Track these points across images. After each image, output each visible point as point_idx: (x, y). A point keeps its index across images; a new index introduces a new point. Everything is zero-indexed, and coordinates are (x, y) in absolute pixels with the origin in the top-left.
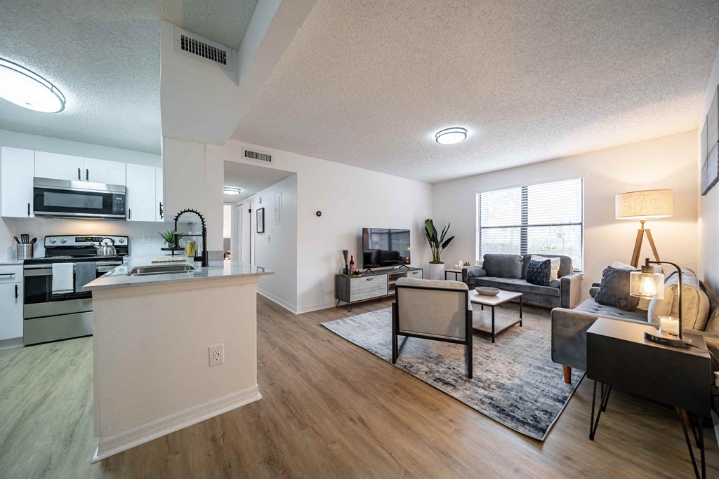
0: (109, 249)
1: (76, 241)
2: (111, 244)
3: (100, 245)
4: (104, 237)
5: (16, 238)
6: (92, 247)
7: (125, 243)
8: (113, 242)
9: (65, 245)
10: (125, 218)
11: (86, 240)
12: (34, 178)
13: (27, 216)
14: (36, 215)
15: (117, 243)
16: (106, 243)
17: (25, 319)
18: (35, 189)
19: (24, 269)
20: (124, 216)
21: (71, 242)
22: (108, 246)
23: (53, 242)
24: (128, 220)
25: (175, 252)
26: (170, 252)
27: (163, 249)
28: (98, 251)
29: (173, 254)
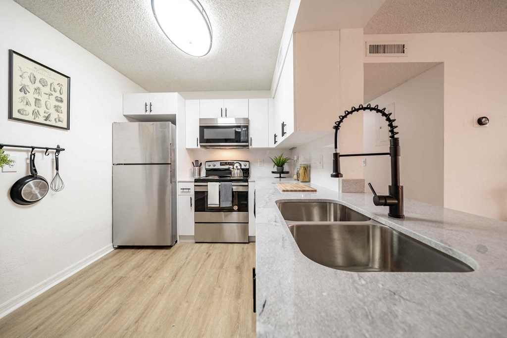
0: (239, 171)
1: (221, 165)
2: (239, 167)
3: (233, 168)
4: (235, 162)
5: (193, 163)
6: (228, 169)
7: (247, 167)
8: (241, 165)
9: (215, 168)
10: (248, 146)
11: (226, 164)
12: (200, 119)
13: (196, 147)
14: (201, 146)
15: (243, 167)
16: (237, 167)
17: (196, 223)
18: (200, 126)
19: (195, 186)
20: (247, 144)
21: (218, 166)
22: (238, 169)
23: (210, 166)
24: (250, 147)
25: (282, 175)
26: (278, 175)
27: (273, 172)
28: (232, 173)
29: (280, 177)
